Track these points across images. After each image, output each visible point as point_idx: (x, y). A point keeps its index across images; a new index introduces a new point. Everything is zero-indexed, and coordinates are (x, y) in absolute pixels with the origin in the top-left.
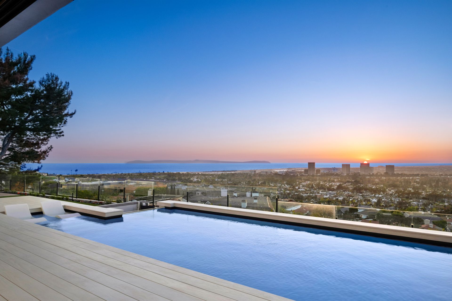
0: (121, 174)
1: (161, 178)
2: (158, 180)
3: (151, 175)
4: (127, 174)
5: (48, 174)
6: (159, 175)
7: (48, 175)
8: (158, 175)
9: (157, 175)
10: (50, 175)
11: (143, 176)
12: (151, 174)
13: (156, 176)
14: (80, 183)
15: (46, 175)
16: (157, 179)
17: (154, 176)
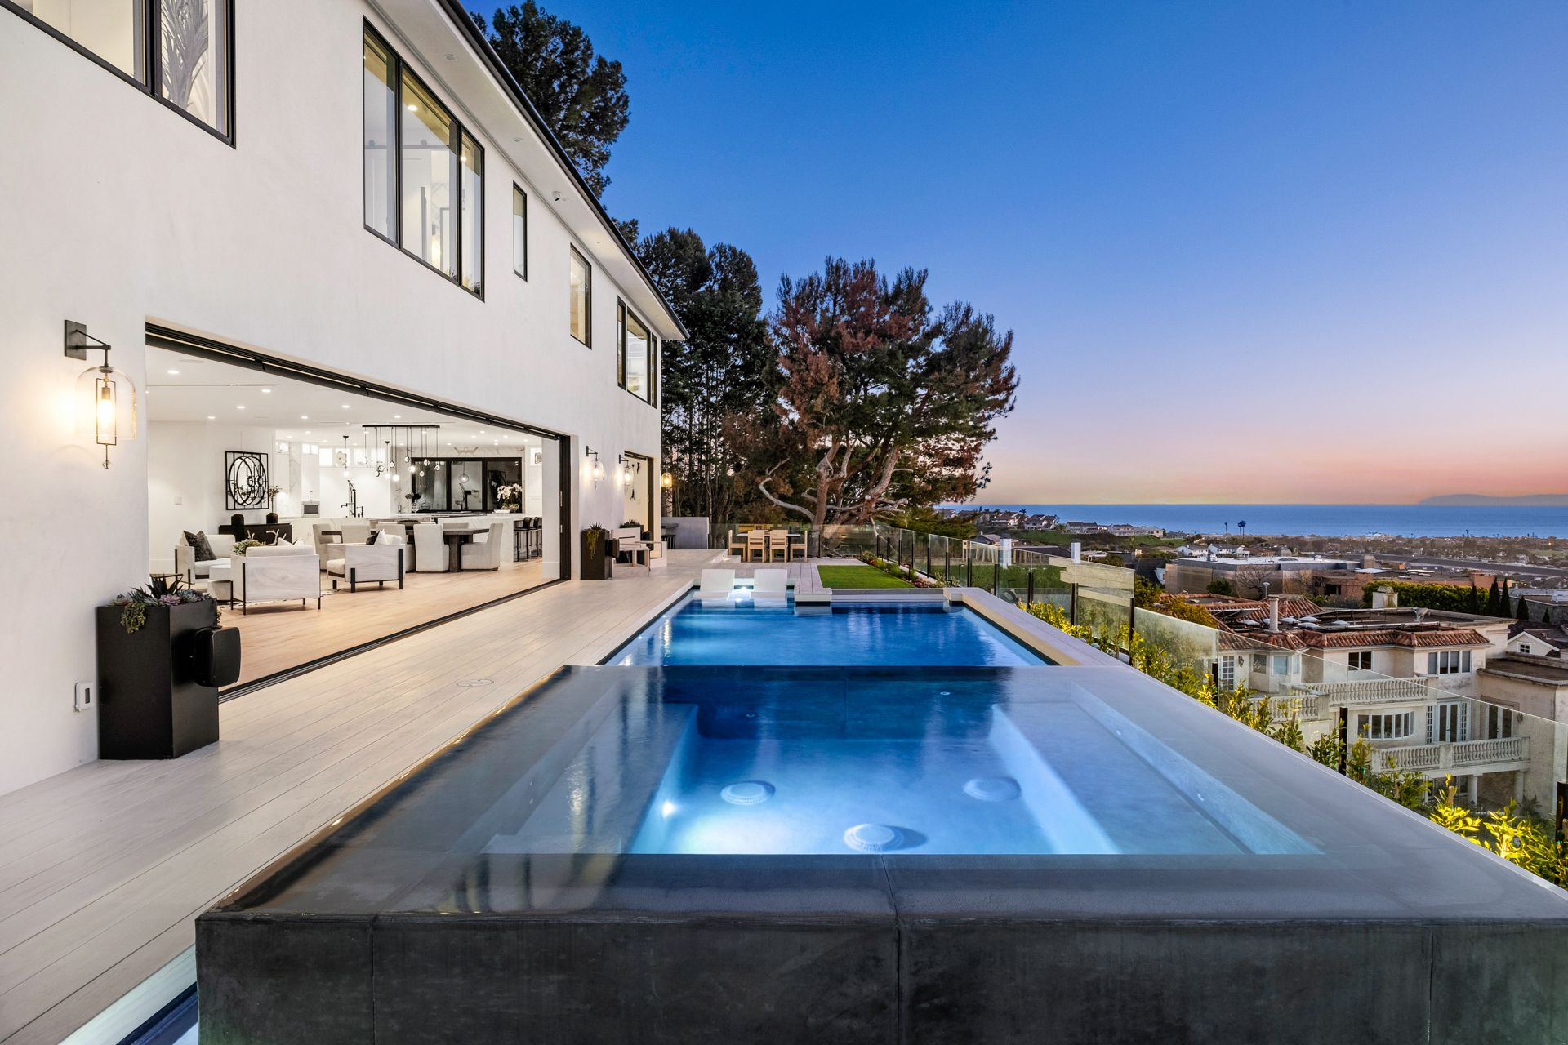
0: (1394, 541)
1: (1557, 560)
2: (1542, 564)
3: (1516, 546)
4: (1417, 540)
5: (1167, 532)
6: (1552, 547)
7: (1165, 535)
8: (1547, 548)
9: (1540, 549)
10: (1171, 534)
11: (1479, 547)
12: (1514, 542)
13: (1535, 552)
14: (1212, 559)
15: (1161, 534)
16: (1541, 562)
17: (1529, 550)
